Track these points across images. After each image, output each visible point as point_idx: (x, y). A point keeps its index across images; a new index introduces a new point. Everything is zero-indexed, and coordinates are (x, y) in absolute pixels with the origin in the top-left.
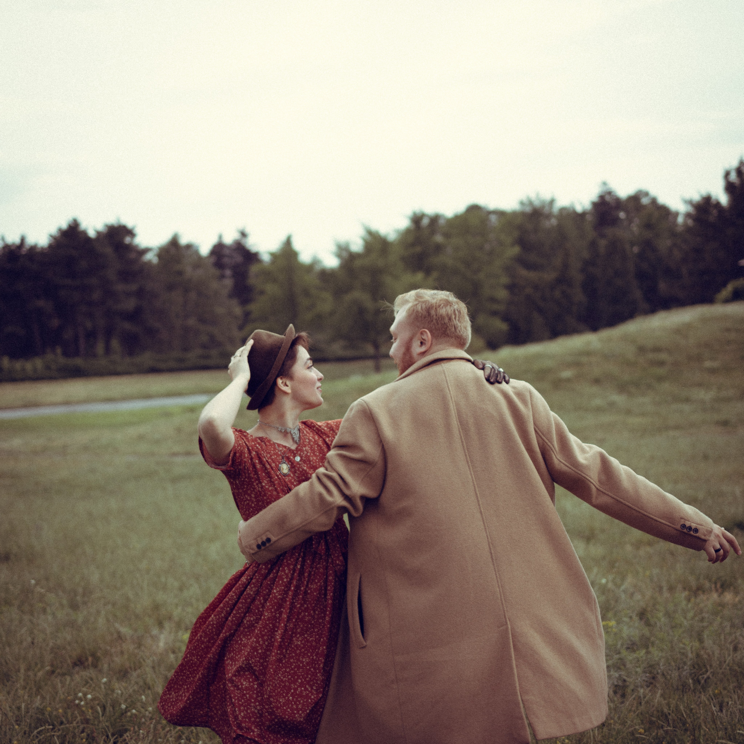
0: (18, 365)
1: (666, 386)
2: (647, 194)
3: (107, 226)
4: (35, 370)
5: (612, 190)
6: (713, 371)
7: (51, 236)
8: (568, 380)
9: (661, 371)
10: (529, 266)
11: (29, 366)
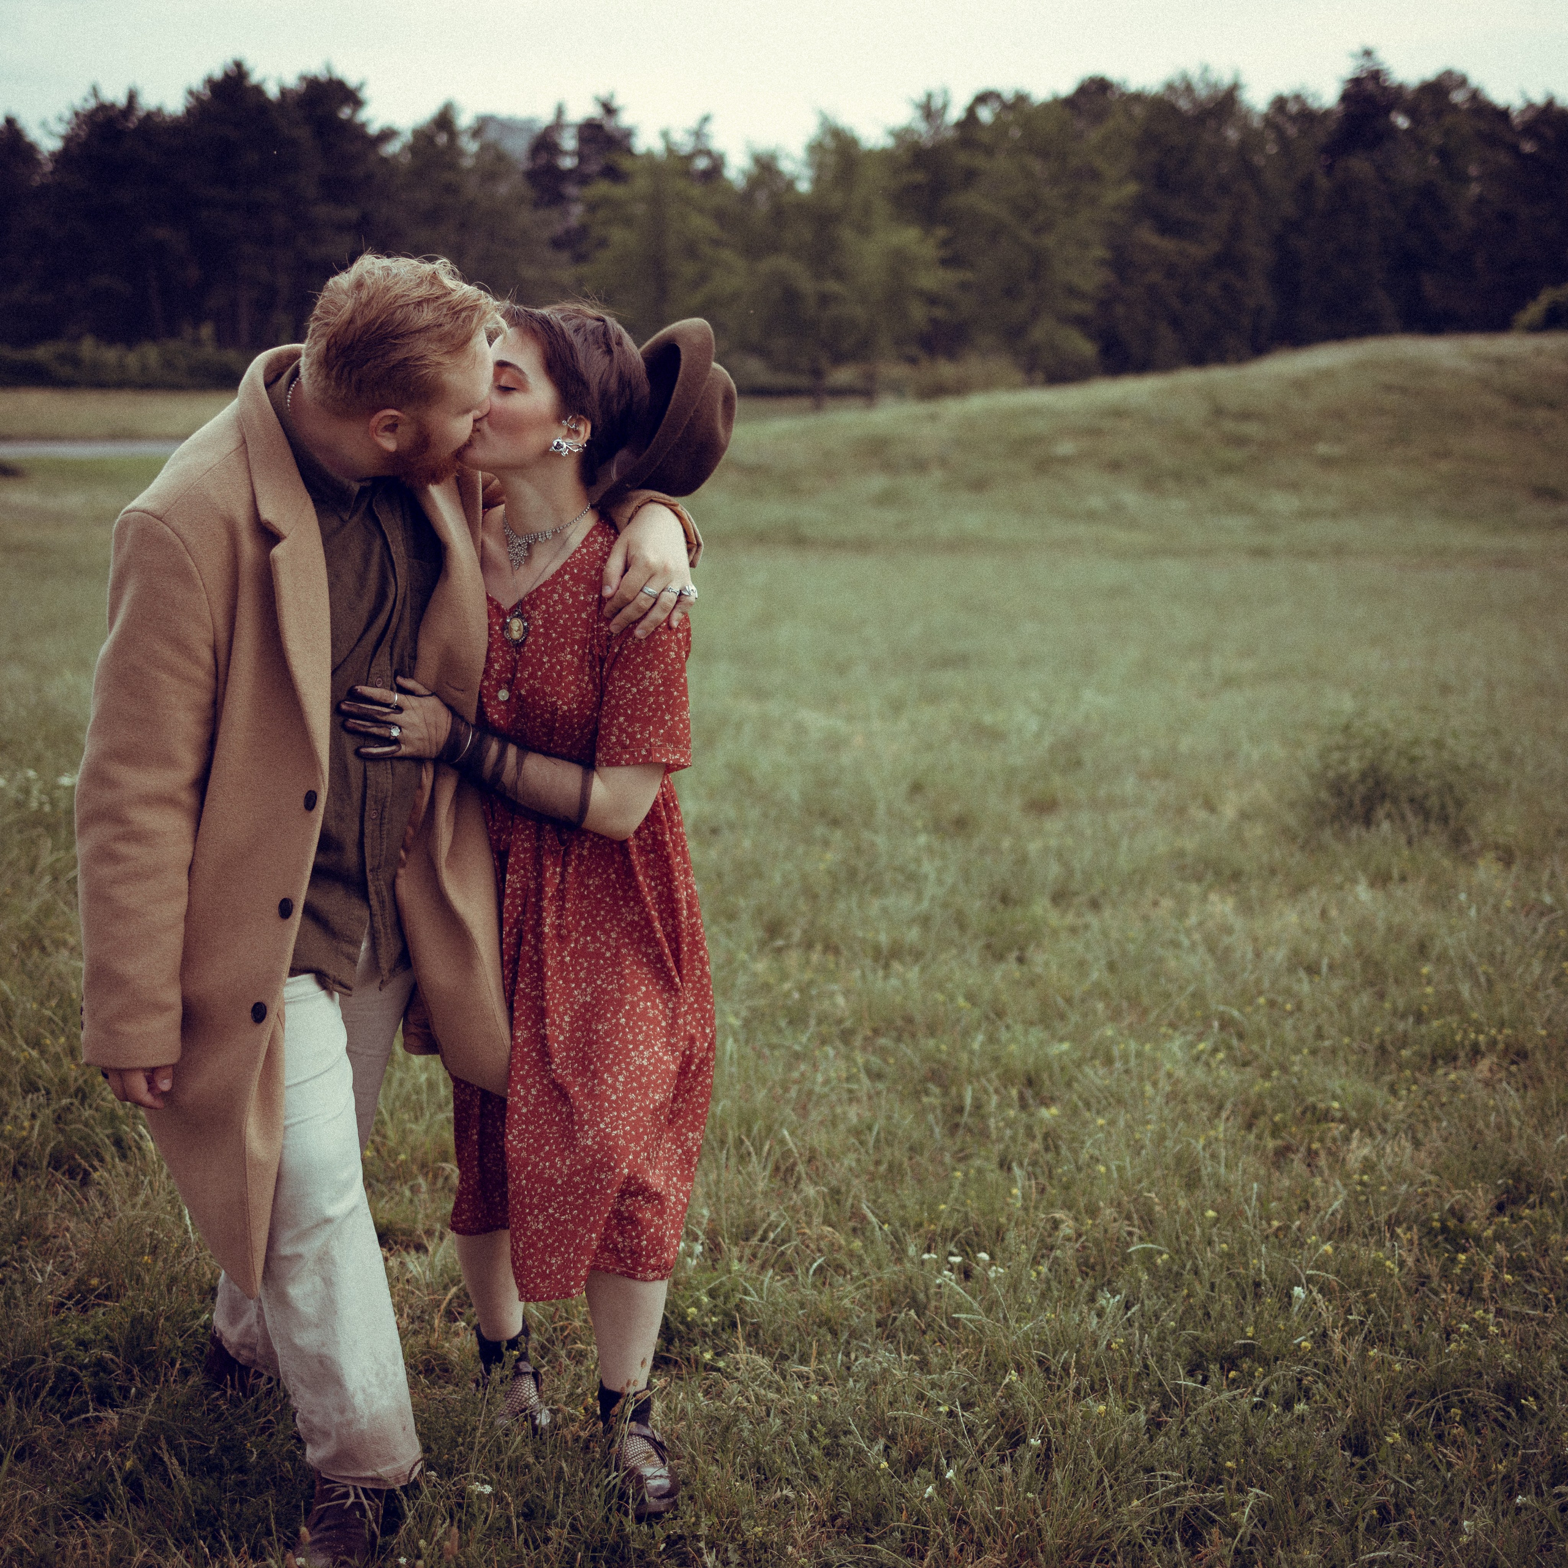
0: (111, 355)
1: (1230, 484)
2: (1463, 82)
3: (303, 78)
4: (144, 368)
5: (1385, 66)
6: (1327, 462)
7: (191, 93)
8: (1065, 460)
9: (1235, 455)
10: (1167, 226)
11: (132, 359)
